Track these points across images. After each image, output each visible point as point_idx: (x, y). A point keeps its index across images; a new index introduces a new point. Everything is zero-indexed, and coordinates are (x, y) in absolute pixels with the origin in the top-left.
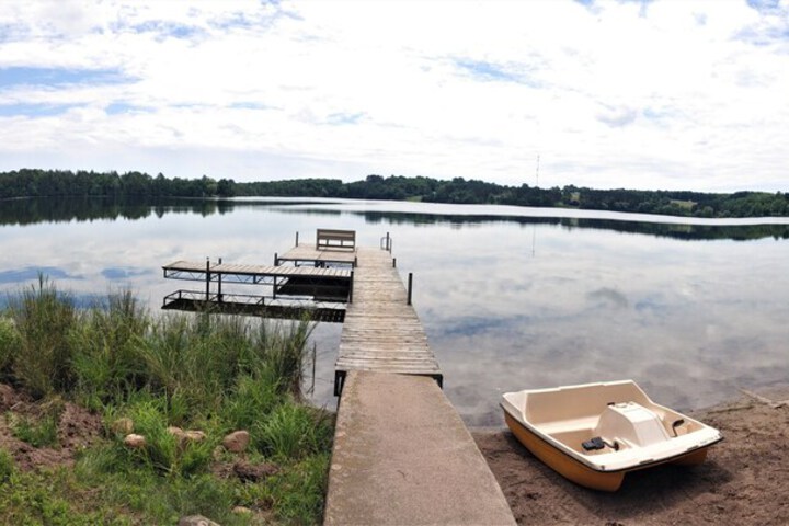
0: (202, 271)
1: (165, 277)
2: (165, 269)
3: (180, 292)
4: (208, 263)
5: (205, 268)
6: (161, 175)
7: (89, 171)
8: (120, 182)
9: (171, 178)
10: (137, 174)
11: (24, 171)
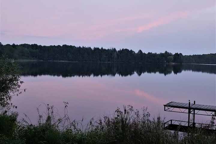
0: (186, 108)
1: (165, 110)
2: (165, 106)
3: (171, 120)
4: (190, 103)
5: (188, 106)
6: (140, 51)
7: (100, 48)
8: (117, 54)
9: (147, 53)
10: (127, 50)
11: (65, 46)
